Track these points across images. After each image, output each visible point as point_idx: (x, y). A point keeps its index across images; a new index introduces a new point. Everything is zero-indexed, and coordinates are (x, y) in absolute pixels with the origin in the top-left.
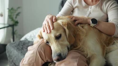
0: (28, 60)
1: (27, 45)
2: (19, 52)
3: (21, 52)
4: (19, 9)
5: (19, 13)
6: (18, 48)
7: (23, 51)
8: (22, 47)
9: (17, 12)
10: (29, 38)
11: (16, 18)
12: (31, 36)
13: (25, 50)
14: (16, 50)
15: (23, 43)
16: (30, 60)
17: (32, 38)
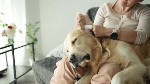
0: (58, 74)
1: (55, 61)
2: (48, 69)
3: (51, 69)
4: (37, 24)
5: (38, 29)
6: (46, 66)
7: (52, 68)
8: (51, 64)
9: (36, 28)
10: (56, 54)
11: (34, 34)
12: (57, 52)
13: (54, 67)
14: (45, 67)
15: (50, 59)
16: (59, 74)
17: (59, 53)
